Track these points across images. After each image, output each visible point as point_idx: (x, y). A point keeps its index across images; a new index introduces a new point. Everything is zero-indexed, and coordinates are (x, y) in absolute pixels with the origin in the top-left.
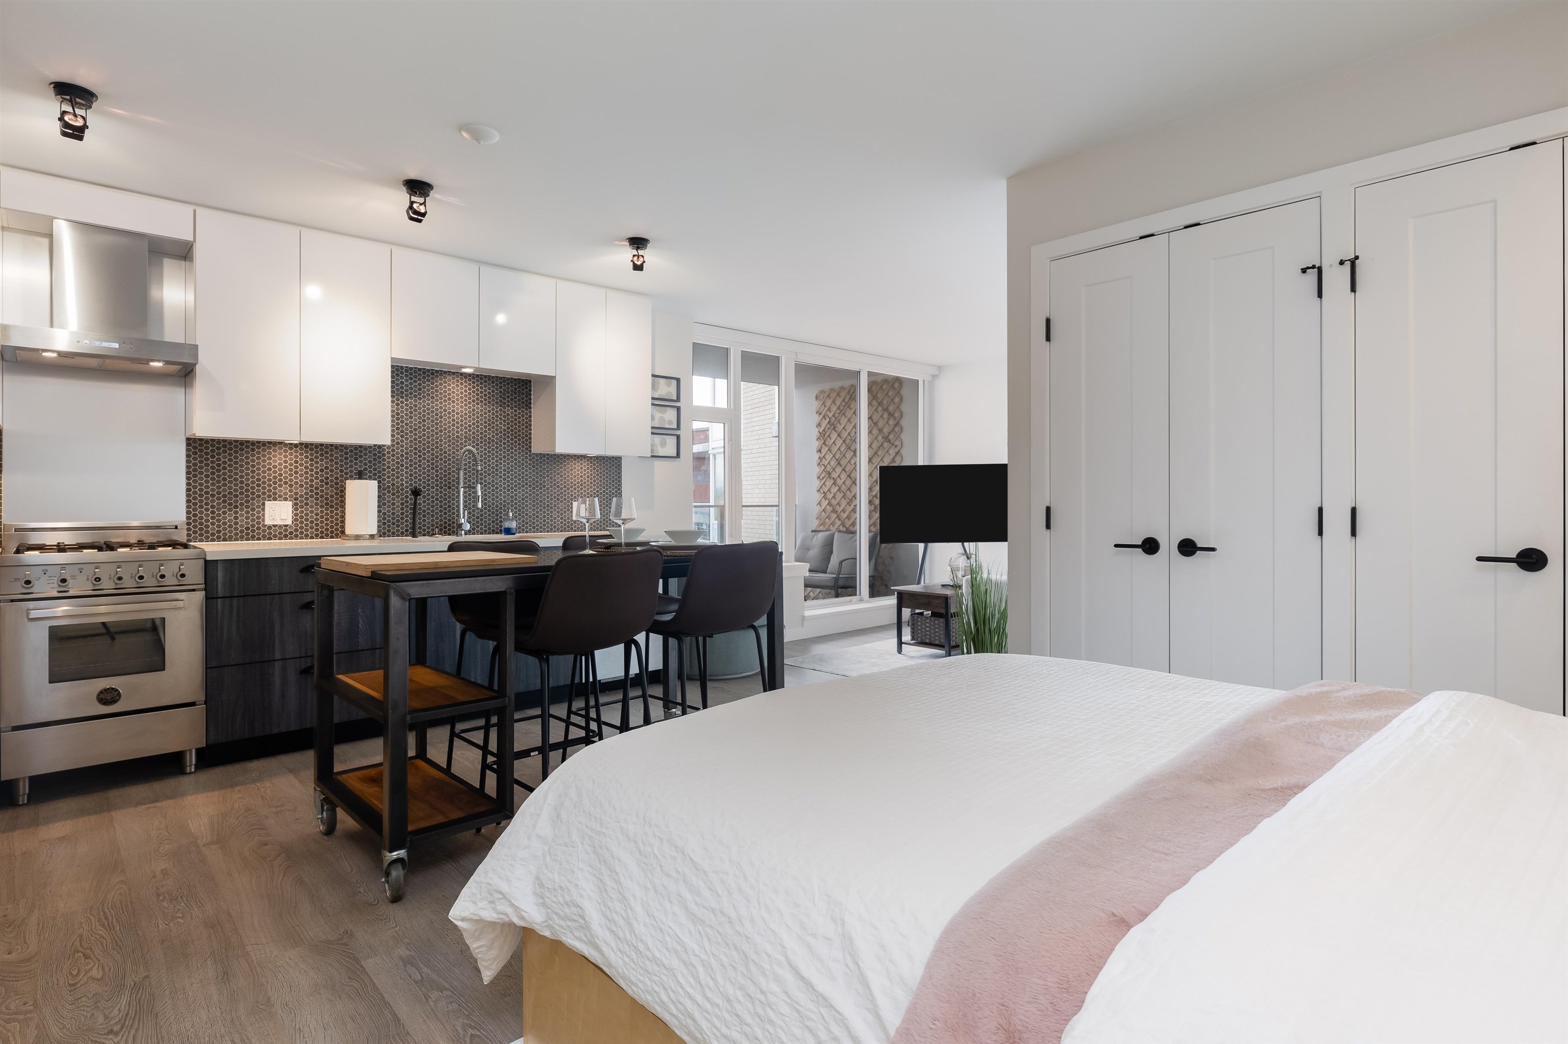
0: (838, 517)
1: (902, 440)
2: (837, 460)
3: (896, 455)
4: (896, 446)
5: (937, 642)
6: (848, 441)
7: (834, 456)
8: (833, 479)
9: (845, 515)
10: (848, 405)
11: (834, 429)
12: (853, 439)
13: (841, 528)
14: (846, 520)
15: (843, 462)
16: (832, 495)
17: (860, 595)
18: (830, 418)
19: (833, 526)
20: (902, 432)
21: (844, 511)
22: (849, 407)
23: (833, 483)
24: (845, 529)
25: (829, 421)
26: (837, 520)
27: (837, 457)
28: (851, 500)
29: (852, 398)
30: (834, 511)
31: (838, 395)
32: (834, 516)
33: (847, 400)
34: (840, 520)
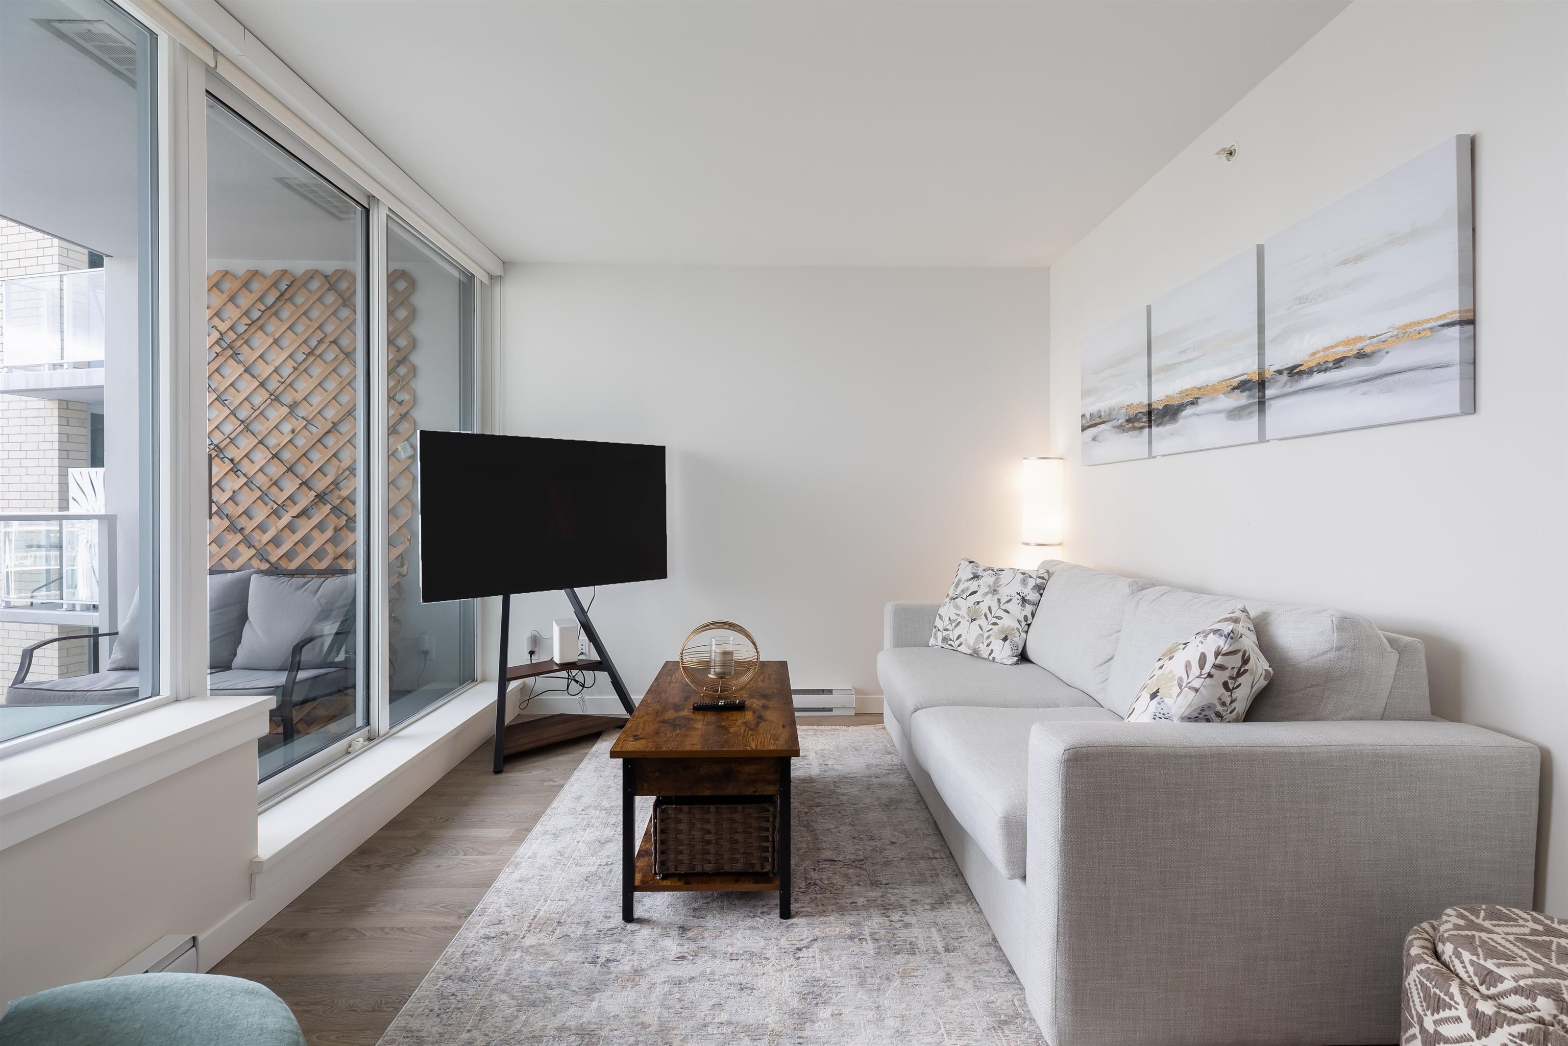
0: (247, 541)
1: (414, 392)
2: (242, 422)
3: (401, 419)
4: (400, 403)
5: (739, 867)
6: (273, 385)
7: (233, 413)
8: (232, 460)
9: (266, 538)
10: (273, 310)
11: (235, 355)
12: (288, 382)
13: (256, 563)
14: (270, 548)
15: (260, 427)
16: (228, 494)
17: (368, 723)
18: (221, 334)
19: (233, 561)
20: (415, 376)
21: (262, 528)
22: (276, 314)
23: (231, 470)
24: (265, 566)
25: (221, 339)
26: (242, 548)
27: (243, 414)
28: (282, 506)
29: (287, 296)
30: (233, 528)
31: (246, 285)
32: (233, 539)
33: (270, 300)
34: (250, 546)
